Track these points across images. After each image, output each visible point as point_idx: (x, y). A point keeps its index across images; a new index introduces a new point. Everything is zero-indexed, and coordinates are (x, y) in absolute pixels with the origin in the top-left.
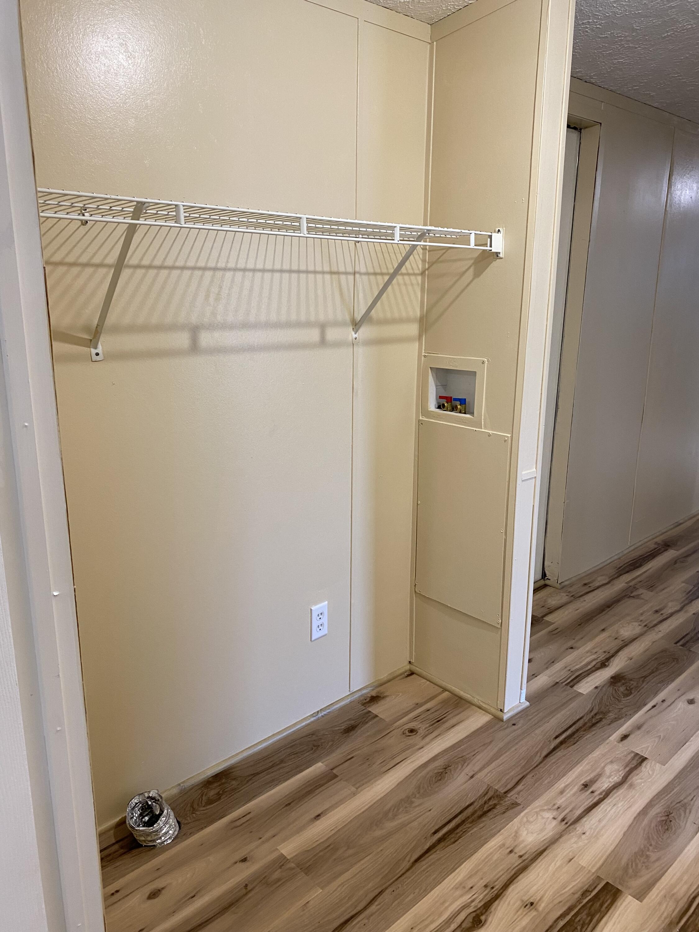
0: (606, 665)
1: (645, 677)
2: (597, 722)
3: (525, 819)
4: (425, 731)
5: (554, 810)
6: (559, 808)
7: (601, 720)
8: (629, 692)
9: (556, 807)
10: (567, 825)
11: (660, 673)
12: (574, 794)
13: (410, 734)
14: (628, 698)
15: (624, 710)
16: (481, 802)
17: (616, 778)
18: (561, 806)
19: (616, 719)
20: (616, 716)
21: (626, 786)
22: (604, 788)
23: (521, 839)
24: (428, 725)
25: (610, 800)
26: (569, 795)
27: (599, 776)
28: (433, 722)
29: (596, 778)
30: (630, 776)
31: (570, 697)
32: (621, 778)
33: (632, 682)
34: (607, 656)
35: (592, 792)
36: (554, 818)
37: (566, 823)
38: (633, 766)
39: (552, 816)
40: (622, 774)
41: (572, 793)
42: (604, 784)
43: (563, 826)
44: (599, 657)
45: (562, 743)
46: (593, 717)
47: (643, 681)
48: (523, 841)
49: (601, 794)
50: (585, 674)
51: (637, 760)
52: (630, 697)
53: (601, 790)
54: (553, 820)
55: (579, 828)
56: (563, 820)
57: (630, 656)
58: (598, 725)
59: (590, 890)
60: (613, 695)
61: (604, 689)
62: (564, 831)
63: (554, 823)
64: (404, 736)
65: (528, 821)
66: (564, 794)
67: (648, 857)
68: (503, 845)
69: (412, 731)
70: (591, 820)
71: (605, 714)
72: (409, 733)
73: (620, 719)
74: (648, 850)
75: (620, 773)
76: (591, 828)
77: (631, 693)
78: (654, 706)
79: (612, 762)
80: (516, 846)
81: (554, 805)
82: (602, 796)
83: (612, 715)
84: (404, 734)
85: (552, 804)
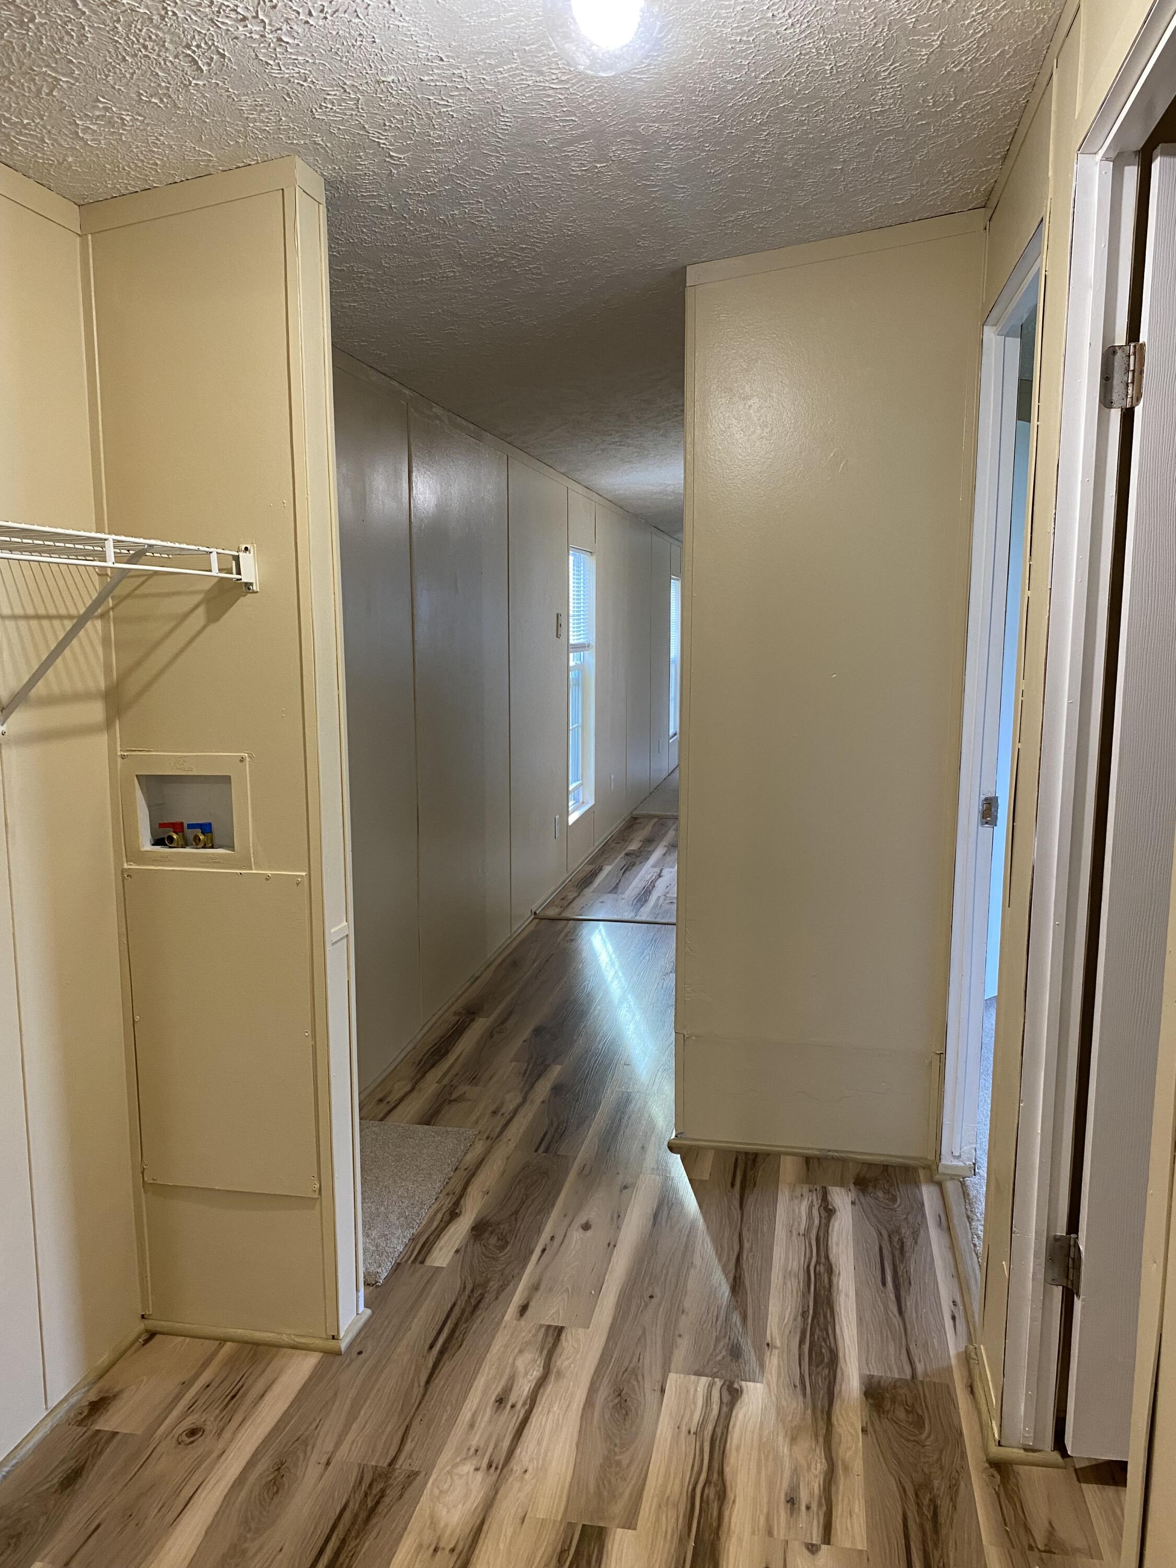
0: (457, 1213)
1: (516, 1212)
2: (479, 1302)
3: (436, 1492)
4: (217, 1422)
5: (471, 1457)
6: (477, 1451)
7: (482, 1297)
8: (504, 1243)
9: (472, 1450)
10: (499, 1470)
11: (533, 1201)
12: (490, 1421)
13: (192, 1439)
14: (506, 1251)
15: (506, 1272)
16: (359, 1497)
17: (536, 1373)
18: (479, 1447)
19: (502, 1288)
20: (501, 1283)
21: (552, 1377)
22: (525, 1393)
23: (442, 1524)
24: (217, 1411)
25: (540, 1408)
26: (483, 1425)
27: (512, 1379)
28: (225, 1403)
29: (509, 1385)
30: (553, 1362)
31: (425, 1279)
32: (541, 1369)
33: (502, 1227)
34: (455, 1199)
35: (513, 1406)
36: (477, 1469)
37: (497, 1468)
38: (551, 1345)
39: (472, 1468)
40: (540, 1362)
41: (486, 1418)
42: (524, 1388)
43: (494, 1476)
44: (442, 1206)
45: (442, 1353)
46: (469, 1297)
47: (516, 1220)
48: (446, 1526)
49: (524, 1404)
50: (432, 1238)
51: (553, 1335)
52: (508, 1248)
53: (523, 1398)
54: (476, 1472)
55: (516, 1467)
56: (490, 1466)
57: (485, 1189)
58: (481, 1305)
59: (566, 1548)
60: (484, 1255)
61: (469, 1249)
62: (497, 1481)
63: (480, 1476)
64: (182, 1446)
65: (441, 1492)
66: (477, 1425)
67: (618, 1463)
68: (420, 1546)
69: (193, 1432)
70: (527, 1447)
71: (485, 1285)
72: (189, 1437)
73: (508, 1285)
74: (616, 1454)
75: (538, 1362)
76: (531, 1460)
77: (507, 1243)
78: (544, 1250)
79: (521, 1351)
80: (439, 1538)
81: (469, 1449)
82: (527, 1407)
83: (494, 1285)
84: (179, 1443)
85: (465, 1449)
